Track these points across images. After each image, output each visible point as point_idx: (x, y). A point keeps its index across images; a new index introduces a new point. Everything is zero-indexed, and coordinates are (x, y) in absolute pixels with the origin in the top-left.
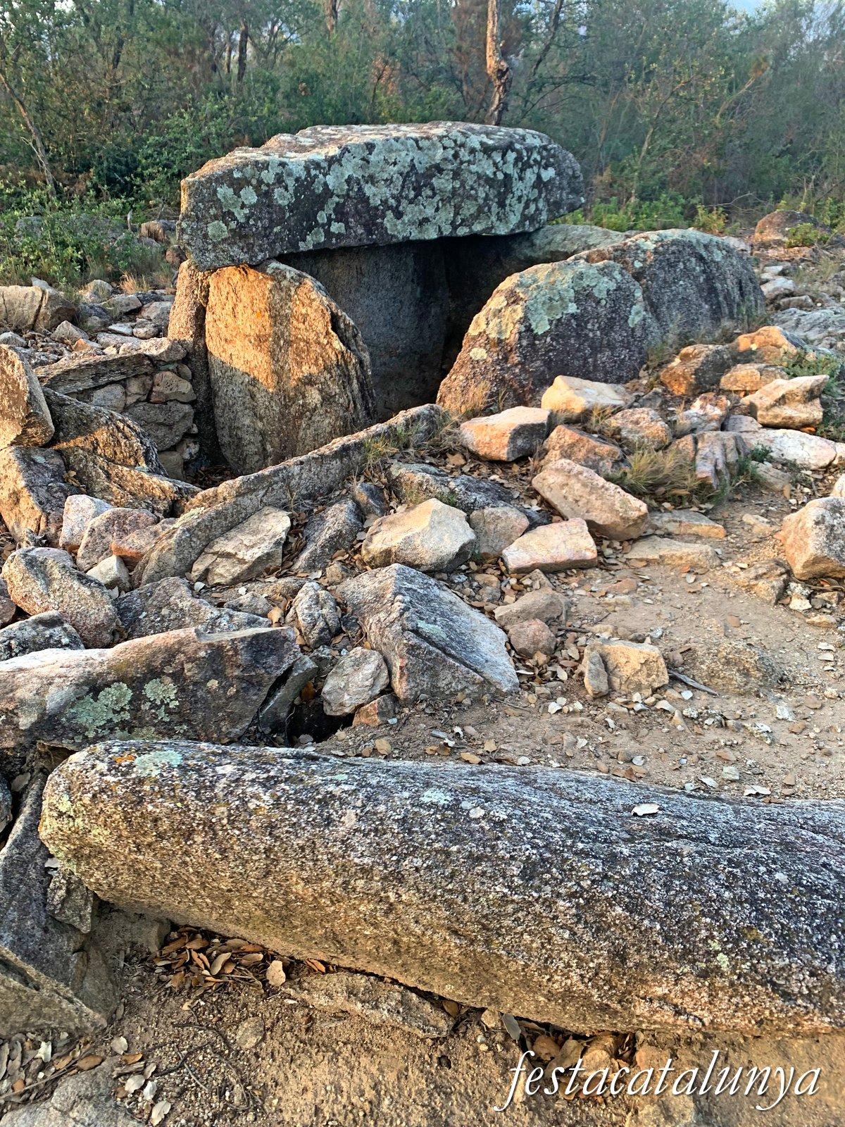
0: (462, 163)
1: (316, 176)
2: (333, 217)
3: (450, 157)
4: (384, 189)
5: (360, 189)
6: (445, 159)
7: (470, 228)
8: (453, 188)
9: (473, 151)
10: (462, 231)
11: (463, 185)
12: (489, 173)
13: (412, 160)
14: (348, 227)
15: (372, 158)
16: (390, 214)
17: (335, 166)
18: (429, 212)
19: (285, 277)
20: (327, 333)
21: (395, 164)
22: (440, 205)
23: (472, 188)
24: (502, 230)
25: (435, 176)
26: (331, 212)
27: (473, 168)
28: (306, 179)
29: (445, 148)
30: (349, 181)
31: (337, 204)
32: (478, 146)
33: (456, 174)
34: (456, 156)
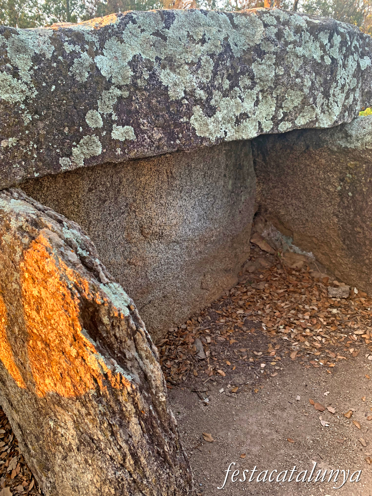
0: (287, 44)
1: (74, 54)
2: (114, 117)
3: (273, 36)
4: (189, 77)
5: (153, 76)
6: (267, 39)
7: (293, 123)
8: (276, 76)
9: (298, 30)
10: (285, 127)
11: (287, 72)
12: (317, 56)
13: (226, 39)
14: (138, 131)
15: (170, 33)
16: (198, 110)
17: (111, 43)
18: (248, 106)
19: (8, 228)
20: (76, 338)
21: (203, 41)
22: (260, 97)
23: (298, 76)
24: (325, 123)
25: (254, 60)
26: (111, 111)
27: (300, 50)
28: (54, 58)
29: (266, 26)
30: (134, 63)
31: (120, 98)
32: (304, 25)
33: (280, 59)
34: (279, 35)
